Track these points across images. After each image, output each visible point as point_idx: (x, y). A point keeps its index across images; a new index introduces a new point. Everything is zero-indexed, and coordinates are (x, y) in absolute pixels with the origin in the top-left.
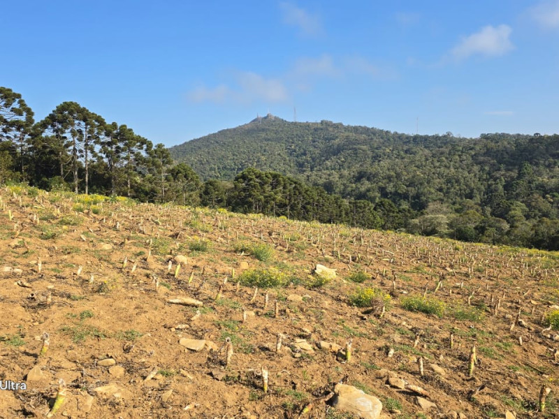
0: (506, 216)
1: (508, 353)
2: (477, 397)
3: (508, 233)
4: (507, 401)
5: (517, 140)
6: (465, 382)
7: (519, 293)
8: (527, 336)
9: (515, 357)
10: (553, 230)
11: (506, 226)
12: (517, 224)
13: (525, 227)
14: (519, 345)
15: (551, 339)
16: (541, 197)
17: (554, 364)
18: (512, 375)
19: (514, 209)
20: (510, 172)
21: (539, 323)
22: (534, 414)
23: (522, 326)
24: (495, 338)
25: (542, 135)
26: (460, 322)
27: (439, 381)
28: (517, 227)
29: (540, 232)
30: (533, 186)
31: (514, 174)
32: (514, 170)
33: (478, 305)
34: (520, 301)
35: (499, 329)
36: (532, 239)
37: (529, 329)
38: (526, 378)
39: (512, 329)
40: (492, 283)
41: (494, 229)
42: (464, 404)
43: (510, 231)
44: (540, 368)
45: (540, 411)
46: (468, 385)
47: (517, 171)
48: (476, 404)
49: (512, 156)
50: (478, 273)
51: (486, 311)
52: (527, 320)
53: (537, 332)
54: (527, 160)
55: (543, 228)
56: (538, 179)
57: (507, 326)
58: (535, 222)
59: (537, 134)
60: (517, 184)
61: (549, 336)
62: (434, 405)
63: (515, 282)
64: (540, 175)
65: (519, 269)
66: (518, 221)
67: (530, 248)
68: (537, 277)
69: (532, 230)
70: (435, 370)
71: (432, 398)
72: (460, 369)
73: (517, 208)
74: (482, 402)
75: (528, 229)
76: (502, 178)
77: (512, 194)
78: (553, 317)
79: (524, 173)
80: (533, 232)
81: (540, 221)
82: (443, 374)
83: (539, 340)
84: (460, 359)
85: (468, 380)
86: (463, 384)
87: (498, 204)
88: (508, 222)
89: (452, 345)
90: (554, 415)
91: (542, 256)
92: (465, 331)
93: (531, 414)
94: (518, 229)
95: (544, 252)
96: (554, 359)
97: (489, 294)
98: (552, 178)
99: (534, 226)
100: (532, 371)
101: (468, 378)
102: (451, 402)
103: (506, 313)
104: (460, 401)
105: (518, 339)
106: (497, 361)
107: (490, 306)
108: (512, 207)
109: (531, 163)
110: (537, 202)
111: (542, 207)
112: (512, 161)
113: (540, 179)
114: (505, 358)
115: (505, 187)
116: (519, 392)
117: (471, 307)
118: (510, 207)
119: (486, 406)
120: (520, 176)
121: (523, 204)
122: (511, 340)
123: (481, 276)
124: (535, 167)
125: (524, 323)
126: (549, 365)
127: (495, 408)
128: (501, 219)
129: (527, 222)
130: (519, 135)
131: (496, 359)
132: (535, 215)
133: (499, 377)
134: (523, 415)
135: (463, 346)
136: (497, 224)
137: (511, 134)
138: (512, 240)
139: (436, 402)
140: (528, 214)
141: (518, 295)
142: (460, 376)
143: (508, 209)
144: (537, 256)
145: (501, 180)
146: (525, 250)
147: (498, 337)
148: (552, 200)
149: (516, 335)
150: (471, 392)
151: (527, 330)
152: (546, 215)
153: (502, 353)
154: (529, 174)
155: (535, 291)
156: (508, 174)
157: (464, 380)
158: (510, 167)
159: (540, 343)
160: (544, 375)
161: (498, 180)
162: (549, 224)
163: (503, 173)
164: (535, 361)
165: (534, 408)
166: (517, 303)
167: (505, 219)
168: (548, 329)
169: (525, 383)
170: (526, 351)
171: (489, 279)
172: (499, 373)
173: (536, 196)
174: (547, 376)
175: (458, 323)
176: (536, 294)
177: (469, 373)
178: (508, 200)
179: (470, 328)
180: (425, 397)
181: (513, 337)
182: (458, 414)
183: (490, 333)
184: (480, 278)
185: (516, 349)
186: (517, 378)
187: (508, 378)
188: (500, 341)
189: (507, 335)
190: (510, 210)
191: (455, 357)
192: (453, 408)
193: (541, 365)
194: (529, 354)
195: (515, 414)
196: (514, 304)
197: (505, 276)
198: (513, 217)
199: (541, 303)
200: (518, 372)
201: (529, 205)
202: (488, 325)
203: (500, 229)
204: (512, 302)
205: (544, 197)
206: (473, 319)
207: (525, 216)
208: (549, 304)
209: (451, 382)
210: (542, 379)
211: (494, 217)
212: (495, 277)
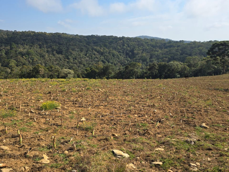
0: (8, 66)
1: (32, 127)
2: (29, 154)
3: (10, 73)
4: (41, 149)
5: (7, 33)
6: (20, 149)
7: (26, 98)
8: (37, 117)
9: (35, 127)
10: (28, 70)
11: (9, 71)
12: (13, 69)
13: (17, 70)
14: (35, 121)
15: (45, 114)
16: (21, 57)
17: (50, 125)
18: (38, 136)
19: (11, 63)
20: (7, 47)
21: (38, 110)
22: (52, 150)
23: (33, 113)
24: (24, 121)
25: (18, 31)
26: (5, 119)
27: (8, 154)
28: (13, 70)
29: (23, 71)
30: (17, 52)
31: (9, 48)
32: (8, 46)
33: (11, 108)
34: (28, 102)
35: (24, 117)
36: (21, 75)
37: (36, 113)
38: (43, 135)
39: (29, 115)
40: (13, 97)
41: (4, 72)
42: (24, 160)
43: (11, 72)
44: (46, 128)
45: (54, 148)
46: (22, 149)
47: (9, 46)
48: (29, 158)
49: (6, 40)
50: (6, 94)
51: (16, 110)
52: (33, 109)
53: (39, 113)
54: (13, 42)
55: (24, 70)
56: (19, 50)
57: (27, 115)
58: (20, 67)
59: (16, 31)
60: (11, 52)
61: (44, 114)
62: (11, 169)
63: (22, 94)
64: (19, 48)
65: (22, 88)
66: (13, 68)
67: (22, 78)
68: (30, 90)
69: (20, 71)
70: (4, 149)
71: (9, 166)
72: (15, 143)
73: (12, 62)
74: (32, 156)
75: (18, 71)
76: (4, 50)
77: (9, 56)
78: (43, 105)
79: (13, 47)
80: (21, 72)
81: (22, 67)
82: (8, 149)
83: (41, 117)
84: (12, 137)
85: (21, 147)
86: (20, 150)
87: (4, 61)
88: (10, 69)
89: (7, 132)
90: (60, 147)
91: (28, 81)
92: (10, 122)
93: (52, 151)
94: (14, 71)
95: (28, 79)
96: (49, 123)
97: (14, 102)
98: (24, 49)
99: (21, 69)
100: (43, 131)
101: (21, 146)
102: (18, 163)
103: (24, 109)
104: (22, 160)
105: (34, 119)
106: (29, 132)
107: (17, 108)
108: (10, 62)
109: (15, 43)
110: (20, 59)
111: (22, 61)
112: (7, 42)
113: (20, 49)
114: (32, 130)
115: (6, 54)
116: (43, 143)
117: (8, 110)
118: (9, 62)
119: (34, 157)
120: (11, 49)
121: (15, 61)
122: (31, 120)
123: (7, 94)
124: (17, 45)
125: (33, 111)
126: (49, 126)
127: (38, 156)
128: (6, 68)
129: (17, 68)
130: (7, 31)
131: (28, 131)
132: (20, 65)
133: (33, 139)
134: (49, 152)
135: (12, 131)
136: (5, 70)
137: (4, 30)
138: (13, 76)
139: (11, 167)
140: (17, 65)
141: (26, 99)
142: (17, 147)
143: (8, 63)
144: (26, 81)
145: (3, 51)
146: (20, 79)
147: (25, 120)
148: (26, 58)
149: (32, 117)
150: (26, 153)
151: (35, 114)
152: (24, 64)
153: (29, 128)
154: (15, 48)
155: (32, 96)
156: (6, 48)
157: (19, 148)
158: (6, 45)
159: (42, 118)
160: (48, 131)
161: (2, 51)
162: (26, 68)
163: (4, 47)
164: (44, 126)
165: (51, 147)
166: (27, 103)
167: (8, 67)
168: (43, 111)
169: (43, 137)
170: (38, 123)
171: (11, 95)
172: (32, 138)
173: (19, 57)
174: (50, 131)
175: (5, 120)
176: (32, 97)
177: (20, 143)
178: (8, 59)
179: (11, 120)
180: (5, 167)
181: (31, 119)
182: (24, 168)
183: (21, 120)
184: (7, 95)
185: (35, 124)
186: (40, 137)
187: (36, 138)
188: (27, 122)
189: (28, 118)
190: (9, 63)
191: (10, 137)
192: (20, 165)
193: (46, 127)
194: (40, 124)
195: (46, 154)
196: (26, 104)
197: (17, 92)
198: (11, 66)
199: (35, 101)
200: (39, 134)
201: (17, 61)
202: (19, 117)
203: (6, 72)
204: (25, 103)
205: (22, 57)
206: (11, 116)
207: (16, 65)
208: (39, 100)
209: (14, 152)
210: (48, 133)
211: (3, 67)
212: (14, 94)
